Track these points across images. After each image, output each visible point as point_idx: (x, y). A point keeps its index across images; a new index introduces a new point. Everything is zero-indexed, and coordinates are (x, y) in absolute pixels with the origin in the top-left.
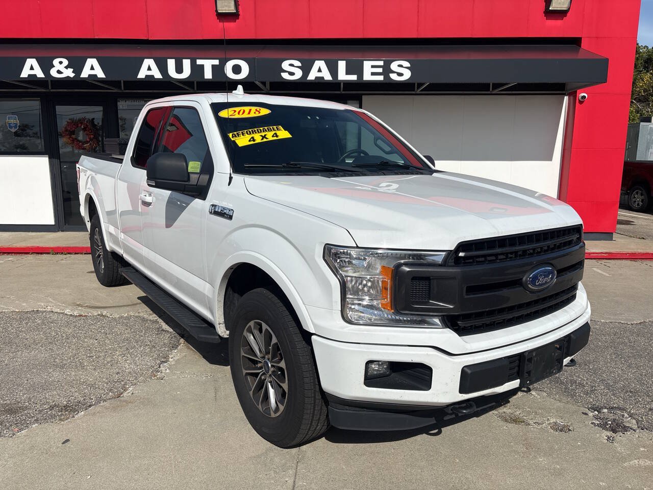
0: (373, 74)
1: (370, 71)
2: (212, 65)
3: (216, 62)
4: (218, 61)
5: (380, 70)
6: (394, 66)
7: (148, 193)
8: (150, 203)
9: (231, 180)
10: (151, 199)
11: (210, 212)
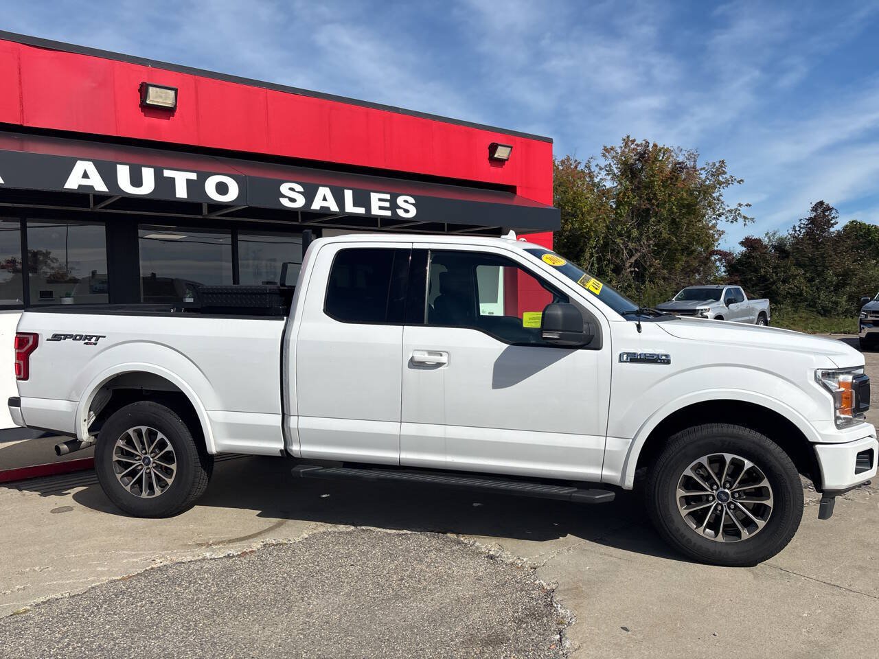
0: (381, 208)
1: (378, 204)
2: (187, 180)
3: (193, 176)
4: (195, 174)
5: (387, 204)
6: (400, 201)
7: (431, 353)
8: (439, 365)
9: (639, 327)
10: (444, 359)
11: (620, 361)
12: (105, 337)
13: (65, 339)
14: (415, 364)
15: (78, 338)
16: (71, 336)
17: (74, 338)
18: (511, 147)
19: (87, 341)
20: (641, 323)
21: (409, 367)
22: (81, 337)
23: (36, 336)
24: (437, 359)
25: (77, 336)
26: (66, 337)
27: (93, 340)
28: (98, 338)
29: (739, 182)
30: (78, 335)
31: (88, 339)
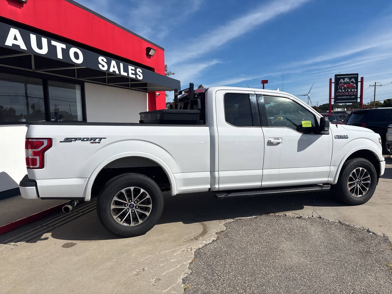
0: (132, 74)
1: (131, 71)
3: (64, 47)
6: (138, 71)
7: (275, 139)
8: (278, 143)
9: (337, 126)
10: (280, 141)
11: (335, 138)
12: (106, 138)
13: (75, 141)
14: (270, 143)
15: (85, 139)
16: (80, 139)
17: (83, 140)
18: (155, 50)
19: (92, 141)
20: (338, 125)
21: (267, 145)
22: (88, 139)
23: (50, 140)
24: (277, 141)
25: (84, 138)
26: (76, 139)
27: (97, 140)
28: (101, 139)
29: (173, 74)
30: (86, 138)
31: (93, 140)
